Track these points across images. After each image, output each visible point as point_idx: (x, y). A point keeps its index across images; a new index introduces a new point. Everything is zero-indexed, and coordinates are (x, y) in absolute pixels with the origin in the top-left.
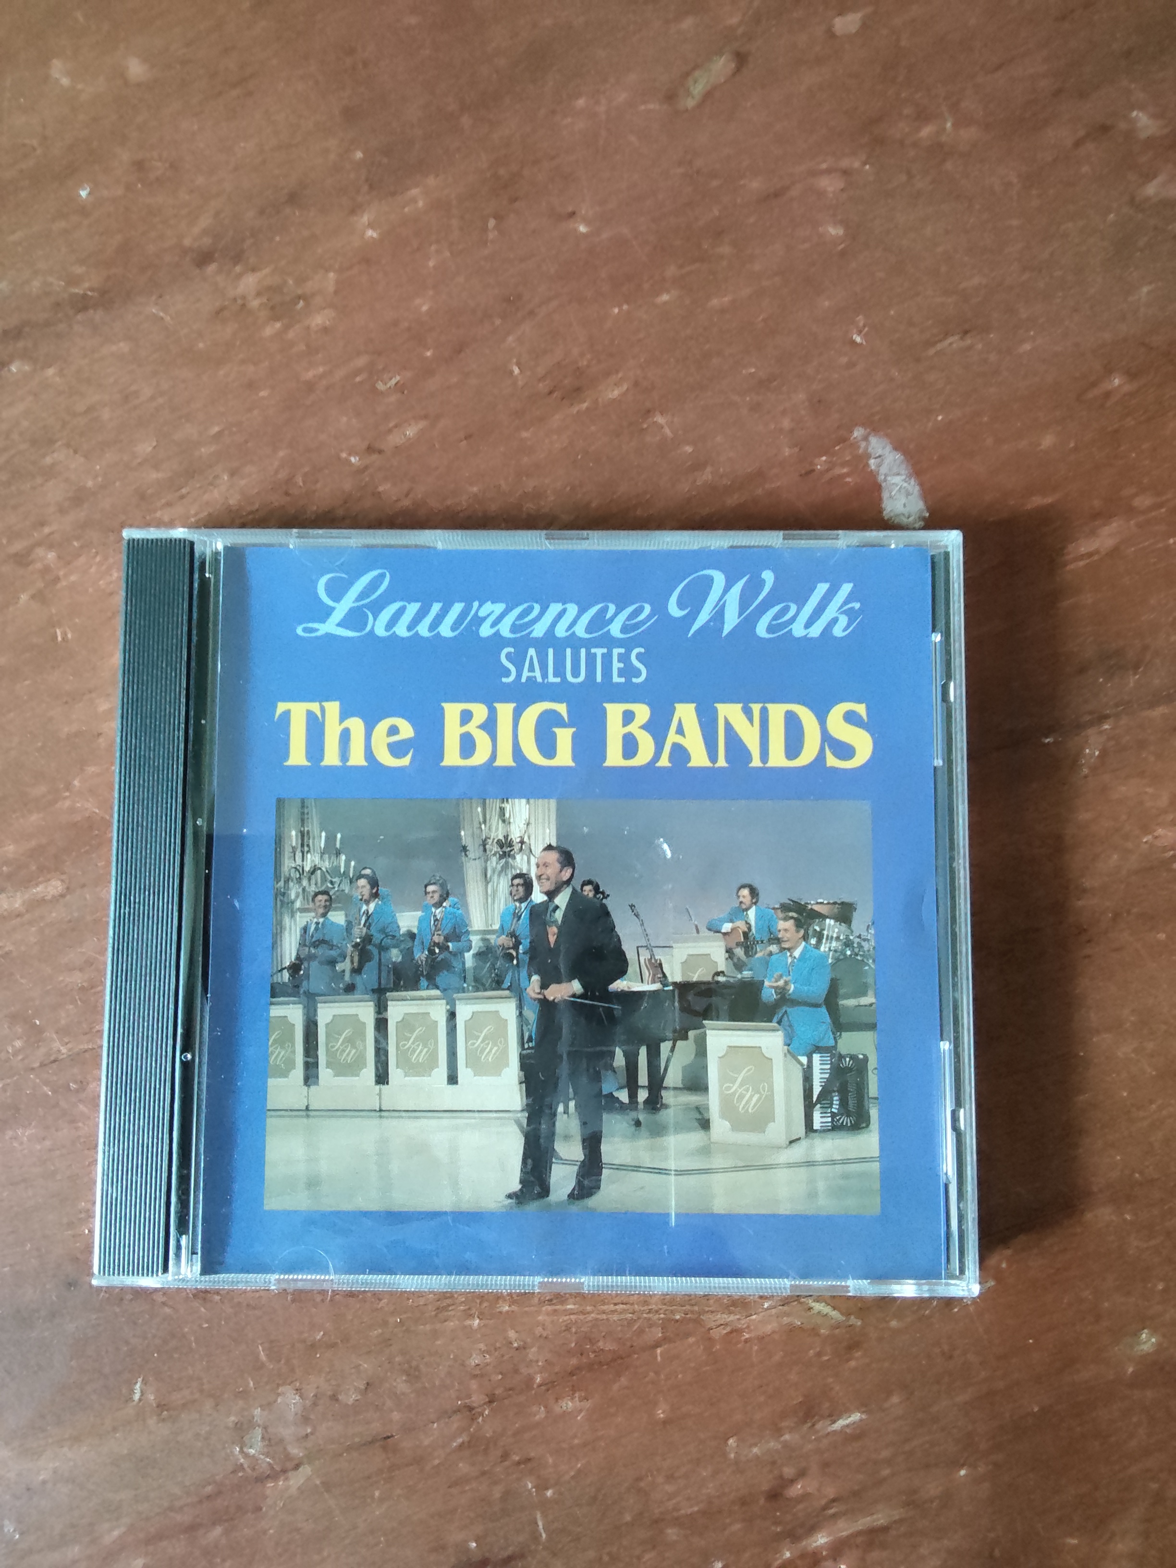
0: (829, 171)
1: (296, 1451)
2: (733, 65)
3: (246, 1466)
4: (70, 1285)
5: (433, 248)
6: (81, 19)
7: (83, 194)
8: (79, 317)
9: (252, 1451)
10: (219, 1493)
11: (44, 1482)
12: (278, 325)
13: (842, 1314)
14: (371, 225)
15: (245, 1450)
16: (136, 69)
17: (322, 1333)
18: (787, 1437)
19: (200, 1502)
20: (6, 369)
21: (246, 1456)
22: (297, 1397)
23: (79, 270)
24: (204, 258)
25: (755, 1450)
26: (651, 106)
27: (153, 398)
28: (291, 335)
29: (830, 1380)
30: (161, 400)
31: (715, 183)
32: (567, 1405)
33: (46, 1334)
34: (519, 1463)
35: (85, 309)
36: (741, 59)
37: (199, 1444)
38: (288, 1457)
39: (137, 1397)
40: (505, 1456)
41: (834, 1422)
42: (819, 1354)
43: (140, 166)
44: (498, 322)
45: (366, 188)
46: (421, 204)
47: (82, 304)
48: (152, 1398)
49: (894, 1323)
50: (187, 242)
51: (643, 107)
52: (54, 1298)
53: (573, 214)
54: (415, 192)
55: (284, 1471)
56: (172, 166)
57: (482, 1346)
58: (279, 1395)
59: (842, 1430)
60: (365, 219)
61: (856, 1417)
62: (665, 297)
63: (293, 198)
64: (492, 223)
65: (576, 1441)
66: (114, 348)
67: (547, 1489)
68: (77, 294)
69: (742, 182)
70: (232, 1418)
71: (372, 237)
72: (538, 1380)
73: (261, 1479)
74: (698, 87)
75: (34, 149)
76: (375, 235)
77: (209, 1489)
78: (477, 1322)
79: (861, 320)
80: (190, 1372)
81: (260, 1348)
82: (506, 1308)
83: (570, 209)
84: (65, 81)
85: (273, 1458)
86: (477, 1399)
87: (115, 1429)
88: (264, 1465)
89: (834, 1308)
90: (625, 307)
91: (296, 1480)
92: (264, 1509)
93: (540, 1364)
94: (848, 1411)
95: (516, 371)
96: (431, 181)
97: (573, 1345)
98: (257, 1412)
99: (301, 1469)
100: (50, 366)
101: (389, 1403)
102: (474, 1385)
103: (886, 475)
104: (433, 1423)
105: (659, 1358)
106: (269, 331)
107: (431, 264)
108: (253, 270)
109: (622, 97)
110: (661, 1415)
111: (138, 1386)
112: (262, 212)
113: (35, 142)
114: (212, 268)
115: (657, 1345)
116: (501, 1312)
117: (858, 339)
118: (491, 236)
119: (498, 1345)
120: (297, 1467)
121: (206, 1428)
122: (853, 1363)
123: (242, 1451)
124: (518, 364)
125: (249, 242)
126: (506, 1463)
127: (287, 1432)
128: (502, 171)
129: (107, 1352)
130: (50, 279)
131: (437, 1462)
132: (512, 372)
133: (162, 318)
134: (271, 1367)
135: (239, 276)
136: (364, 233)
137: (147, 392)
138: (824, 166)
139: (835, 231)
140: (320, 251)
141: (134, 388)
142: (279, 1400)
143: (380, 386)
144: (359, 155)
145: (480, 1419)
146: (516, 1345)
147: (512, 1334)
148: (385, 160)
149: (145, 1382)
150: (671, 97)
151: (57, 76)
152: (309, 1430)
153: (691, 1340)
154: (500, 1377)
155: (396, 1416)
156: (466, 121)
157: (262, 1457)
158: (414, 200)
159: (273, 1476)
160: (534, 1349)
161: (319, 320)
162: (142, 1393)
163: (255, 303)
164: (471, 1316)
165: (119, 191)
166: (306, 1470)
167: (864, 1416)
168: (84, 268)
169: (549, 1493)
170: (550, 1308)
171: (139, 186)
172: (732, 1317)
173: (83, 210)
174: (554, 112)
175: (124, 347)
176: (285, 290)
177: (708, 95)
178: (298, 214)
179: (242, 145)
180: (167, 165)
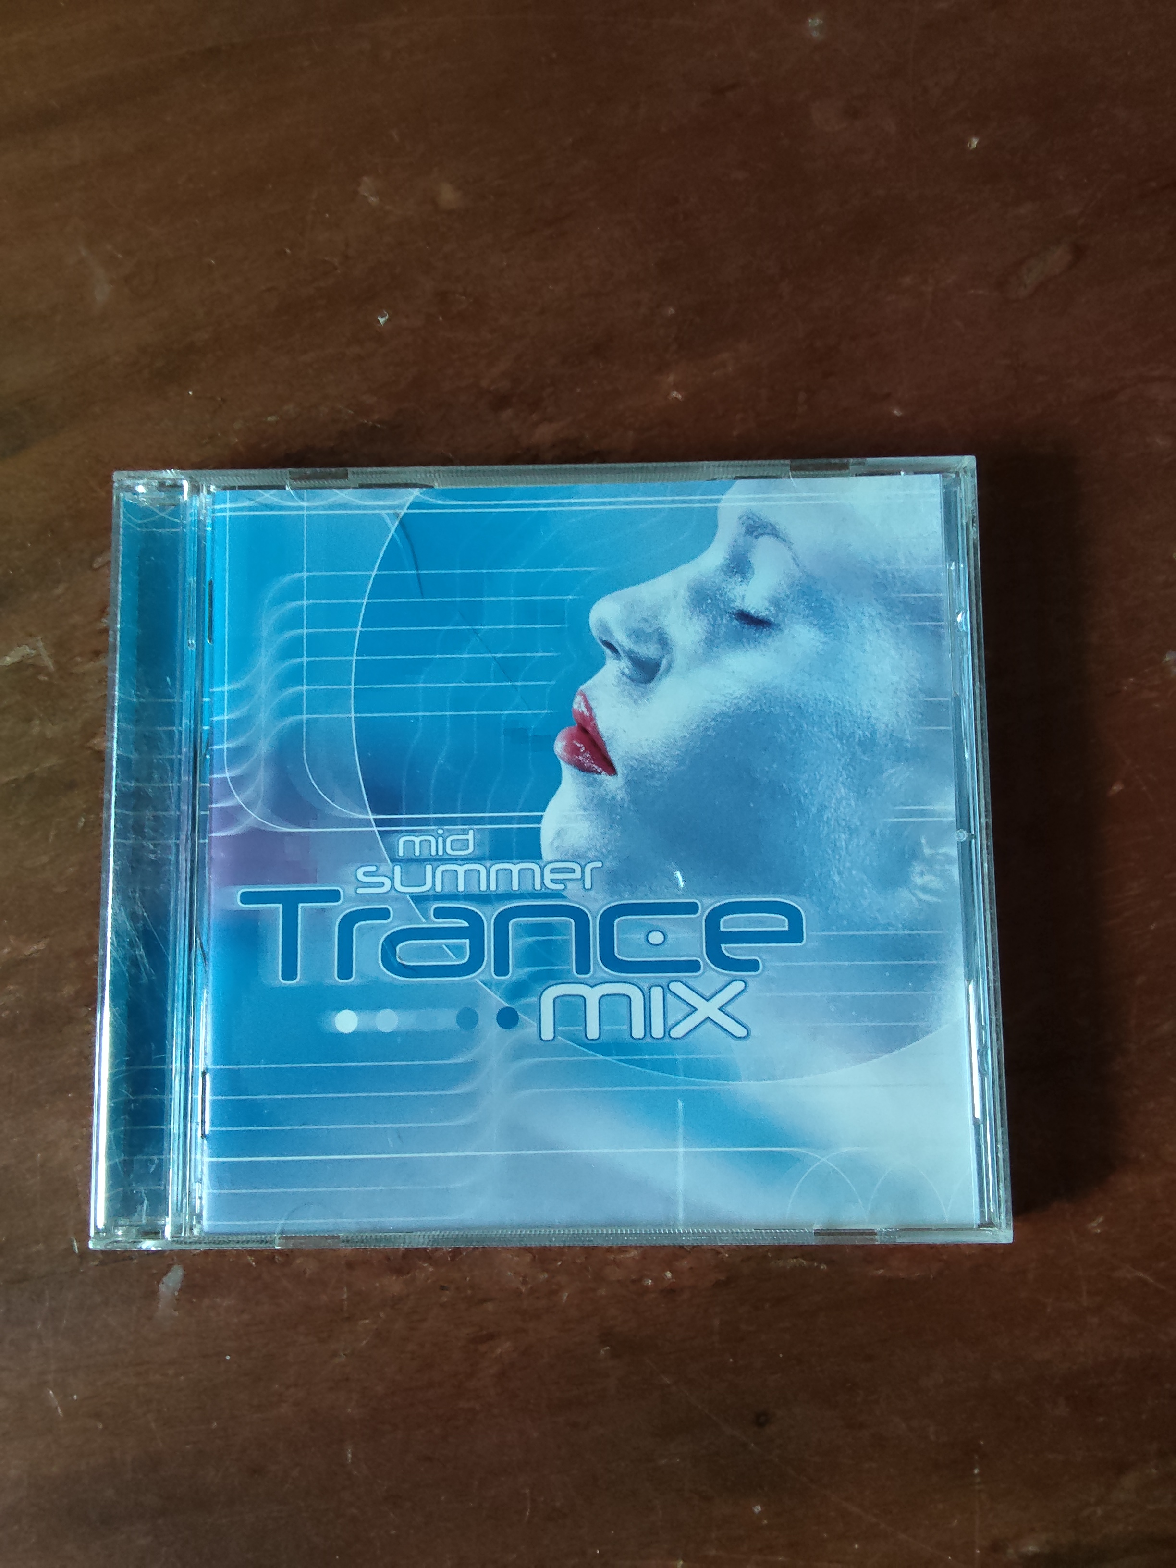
2: (1070, 258)
6: (396, 138)
14: (676, 387)
16: (448, 195)
17: (515, 1556)
26: (981, 292)
36: (1079, 252)
43: (442, 297)
45: (674, 347)
46: (730, 369)
50: (484, 383)
51: (972, 292)
54: (725, 355)
56: (476, 301)
60: (671, 378)
64: (802, 396)
71: (676, 398)
75: (335, 268)
76: (679, 397)
82: (713, 1552)
84: (373, 200)
96: (743, 346)
109: (951, 278)
112: (565, 360)
113: (336, 261)
128: (818, 344)
136: (669, 394)
144: (671, 311)
148: (698, 320)
150: (1002, 284)
151: (366, 194)
156: (785, 286)
158: (723, 364)
171: (441, 319)
174: (878, 287)
177: (1042, 286)
178: (601, 366)
179: (551, 287)
180: (471, 301)
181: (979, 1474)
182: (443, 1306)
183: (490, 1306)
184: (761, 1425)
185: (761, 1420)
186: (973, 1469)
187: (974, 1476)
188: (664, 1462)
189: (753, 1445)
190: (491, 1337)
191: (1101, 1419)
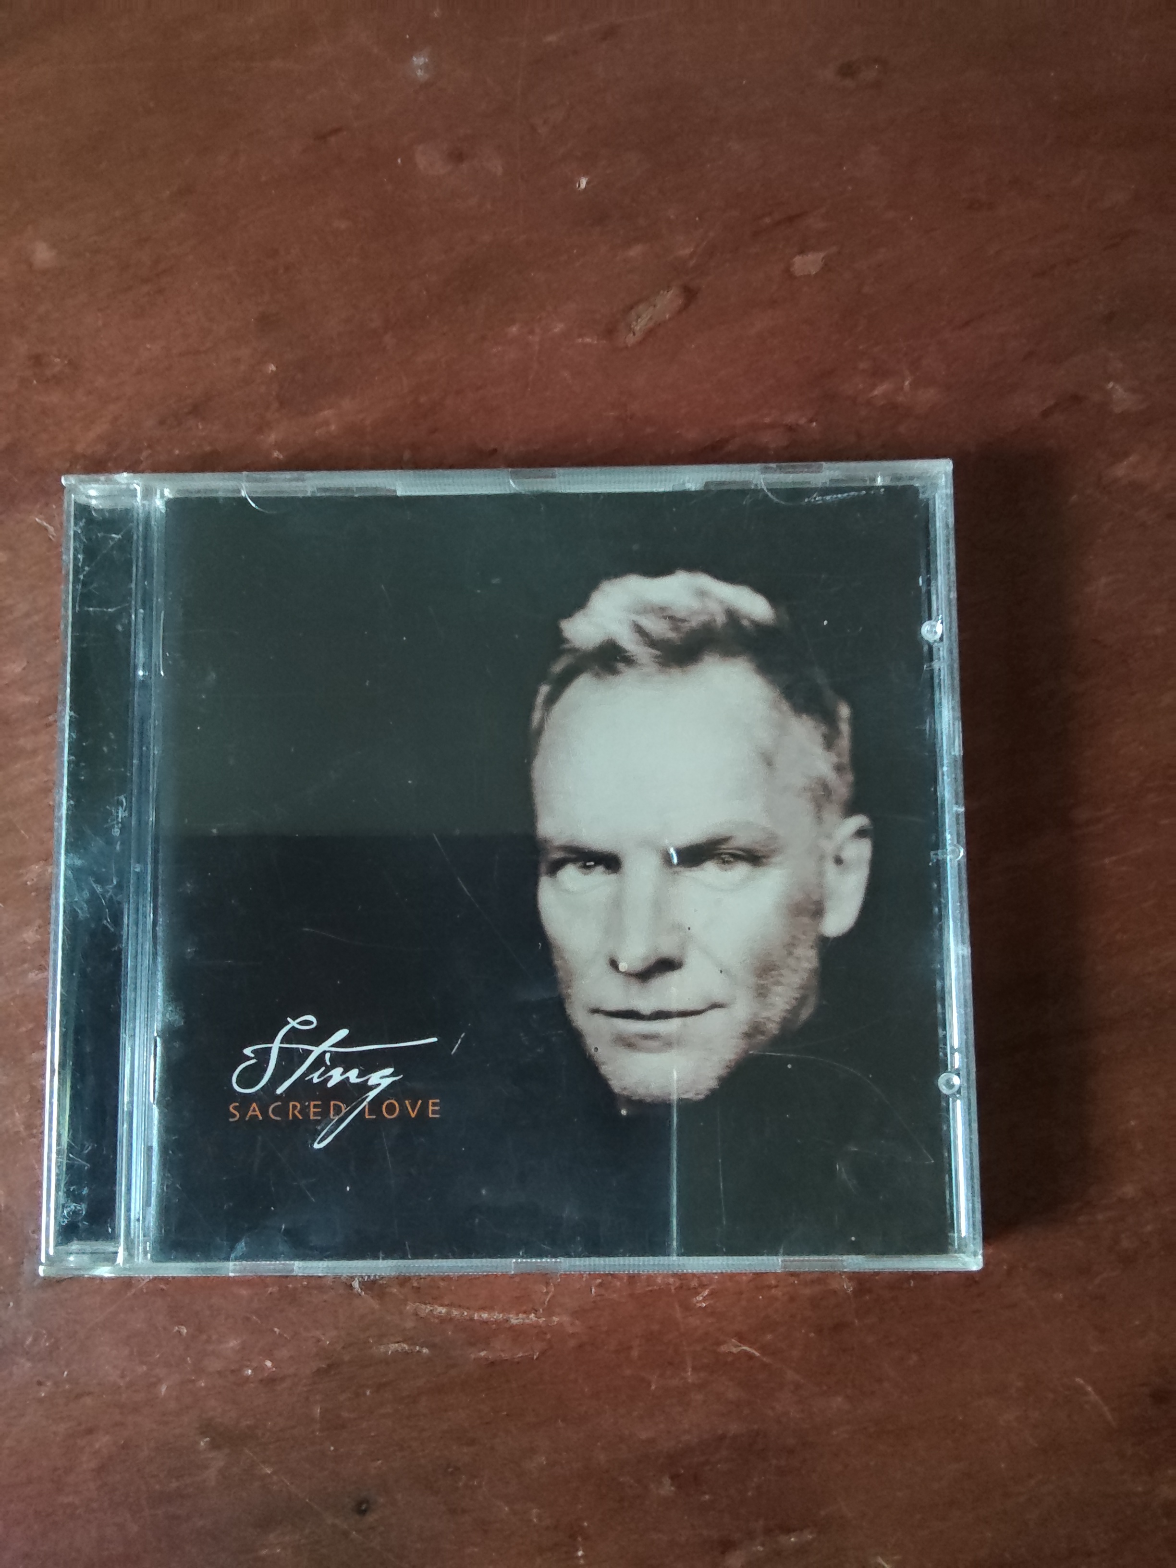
2: (680, 301)
14: (276, 447)
16: (43, 255)
26: (588, 340)
27: (27, 615)
30: (36, 618)
36: (690, 294)
43: (37, 360)
45: (275, 405)
46: (333, 427)
50: (79, 448)
51: (580, 340)
54: (327, 413)
56: (70, 363)
60: (271, 438)
71: (278, 458)
76: (281, 457)
96: (347, 404)
109: (559, 328)
112: (162, 423)
128: (423, 399)
136: (268, 455)
137: (23, 607)
138: (767, 420)
144: (272, 368)
148: (299, 376)
150: (610, 332)
156: (389, 340)
158: (326, 423)
171: (35, 382)
174: (483, 338)
177: (650, 333)
178: (200, 427)
179: (148, 346)
180: (66, 362)
181: (582, 1556)
182: (41, 1401)
183: (88, 1401)
184: (362, 1513)
185: (362, 1508)
186: (577, 1550)
187: (578, 1558)
188: (264, 1552)
189: (354, 1533)
190: (90, 1431)
191: (707, 1497)
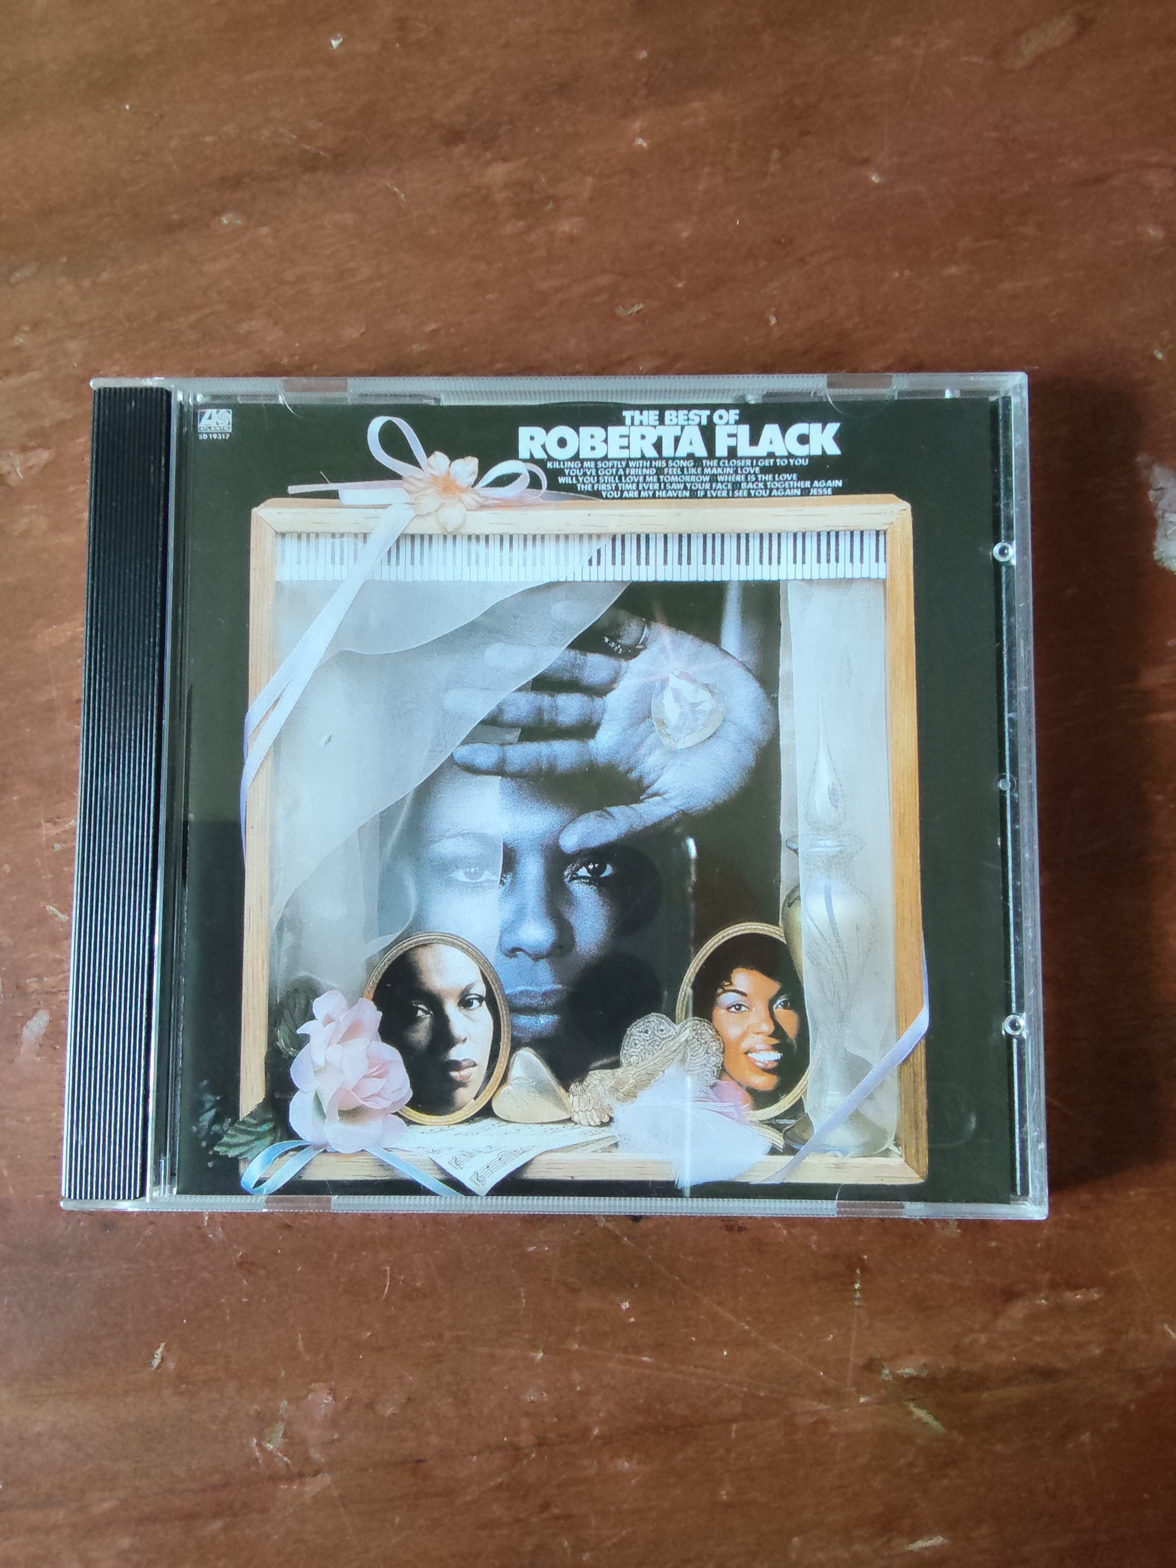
0: (1159, 165)
1: (316, 1455)
3: (260, 1461)
4: (106, 1227)
5: (706, 170)
7: (335, 43)
8: (307, 177)
9: (270, 1447)
10: (227, 1485)
11: (39, 1435)
12: (521, 224)
13: (944, 1426)
15: (263, 1443)
18: (857, 1547)
19: (204, 1490)
20: (217, 219)
21: (263, 1450)
22: (330, 1398)
23: (313, 125)
24: (453, 137)
25: (820, 1555)
28: (533, 237)
29: (916, 1495)
31: (1031, 156)
32: (625, 1465)
33: (70, 1275)
34: (557, 1518)
35: (313, 169)
37: (215, 1427)
38: (307, 1459)
39: (156, 1362)
40: (546, 1506)
41: (913, 1541)
42: (910, 1465)
44: (763, 263)
47: (312, 164)
48: (173, 1367)
49: (999, 1448)
52: (86, 1237)
53: (866, 162)
55: (301, 1475)
57: (541, 1382)
58: (311, 1391)
59: (920, 1553)
61: (938, 1541)
62: (953, 270)
63: (563, 89)
65: (625, 1506)
66: (338, 217)
67: (584, 1551)
68: (306, 152)
69: (1061, 160)
70: (256, 1407)
72: (596, 1431)
73: (275, 1478)
74: (1030, 48)
77: (216, 1478)
78: (540, 1355)
79: (1166, 334)
80: (219, 1346)
81: (300, 1336)
83: (865, 154)
85: (291, 1458)
86: (526, 1439)
87: (126, 1393)
88: (281, 1464)
89: (936, 1419)
90: (907, 273)
91: (313, 1487)
92: (272, 1512)
93: (602, 1414)
94: (929, 1533)
95: (773, 321)
97: (642, 1401)
98: (284, 1404)
99: (319, 1477)
100: (264, 225)
101: (429, 1424)
102: (525, 1423)
103: (1165, 511)
104: (473, 1455)
105: (733, 1435)
106: (509, 229)
107: (701, 187)
108: (505, 160)
110: (724, 1495)
111: (159, 1351)
114: (460, 149)
115: (734, 1419)
116: (569, 1350)
117: (1160, 356)
118: (773, 168)
119: (559, 1385)
120: (316, 1473)
121: (224, 1411)
122: (945, 1482)
123: (259, 1445)
124: (776, 314)
125: (505, 128)
126: (545, 1515)
127: (313, 1434)
129: (133, 1307)
130: (282, 130)
131: (468, 1498)
132: (768, 322)
133: (395, 194)
134: (308, 1359)
135: (488, 163)
139: (1153, 232)
140: (581, 151)
141: (351, 265)
142: (310, 1397)
143: (620, 311)
145: (525, 1462)
146: (578, 1389)
147: (576, 1377)
149: (167, 1349)
152: (336, 1436)
153: (773, 1422)
154: (555, 1420)
155: (434, 1439)
157: (280, 1454)
159: (290, 1478)
160: (598, 1398)
161: (565, 227)
162: (163, 1359)
163: (500, 197)
164: (535, 1348)
165: (375, 48)
166: (325, 1479)
167: (946, 1541)
168: (321, 125)
169: (586, 1557)
170: (622, 1355)
172: (822, 1406)
173: (331, 61)
175: (349, 218)
176: (536, 187)
